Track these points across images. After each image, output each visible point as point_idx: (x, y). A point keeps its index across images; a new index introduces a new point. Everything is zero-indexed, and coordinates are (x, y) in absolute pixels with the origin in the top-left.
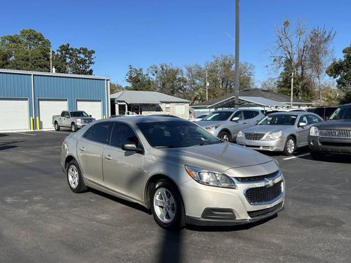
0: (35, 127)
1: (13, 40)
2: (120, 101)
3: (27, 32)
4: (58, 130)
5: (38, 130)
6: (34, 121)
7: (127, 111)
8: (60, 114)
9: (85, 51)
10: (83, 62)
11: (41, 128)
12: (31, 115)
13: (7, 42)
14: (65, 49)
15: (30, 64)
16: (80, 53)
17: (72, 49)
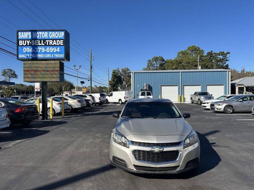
0: (181, 101)
1: (183, 53)
2: (239, 85)
3: (191, 48)
4: (193, 103)
5: (183, 102)
6: (181, 98)
7: (245, 91)
8: (193, 94)
9: (222, 54)
10: (221, 60)
11: (184, 101)
12: (179, 94)
13: (181, 55)
14: (210, 54)
15: (190, 65)
16: (219, 55)
17: (215, 53)
